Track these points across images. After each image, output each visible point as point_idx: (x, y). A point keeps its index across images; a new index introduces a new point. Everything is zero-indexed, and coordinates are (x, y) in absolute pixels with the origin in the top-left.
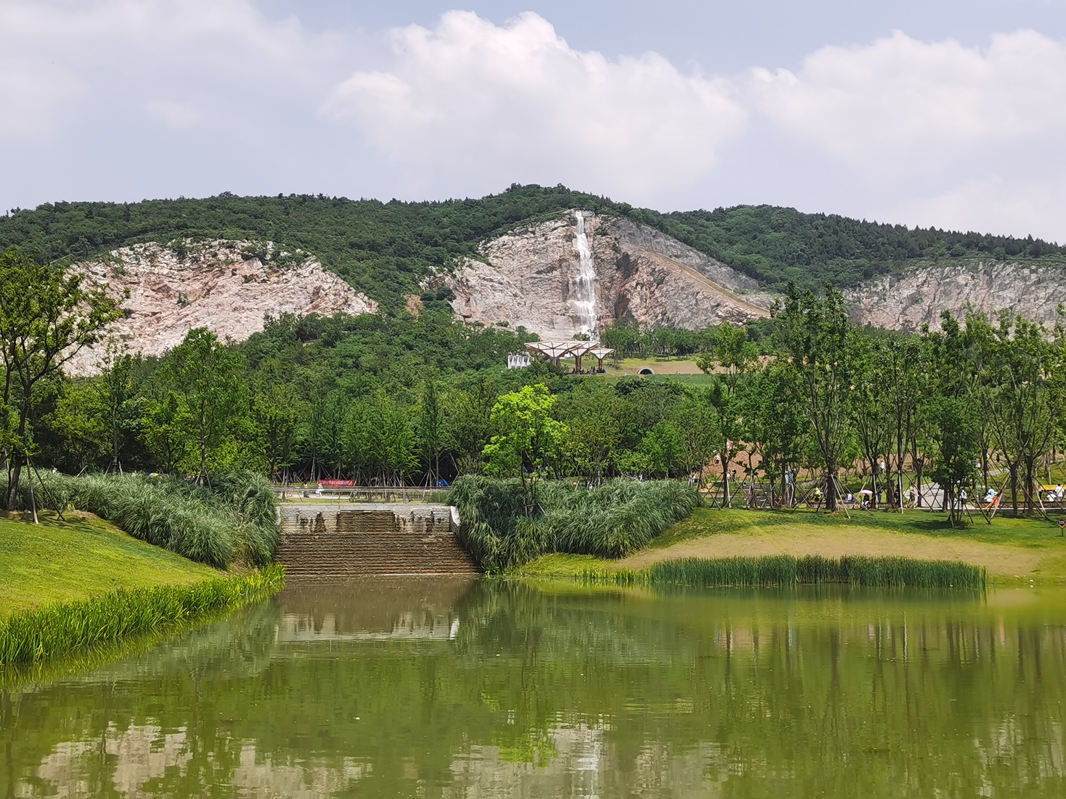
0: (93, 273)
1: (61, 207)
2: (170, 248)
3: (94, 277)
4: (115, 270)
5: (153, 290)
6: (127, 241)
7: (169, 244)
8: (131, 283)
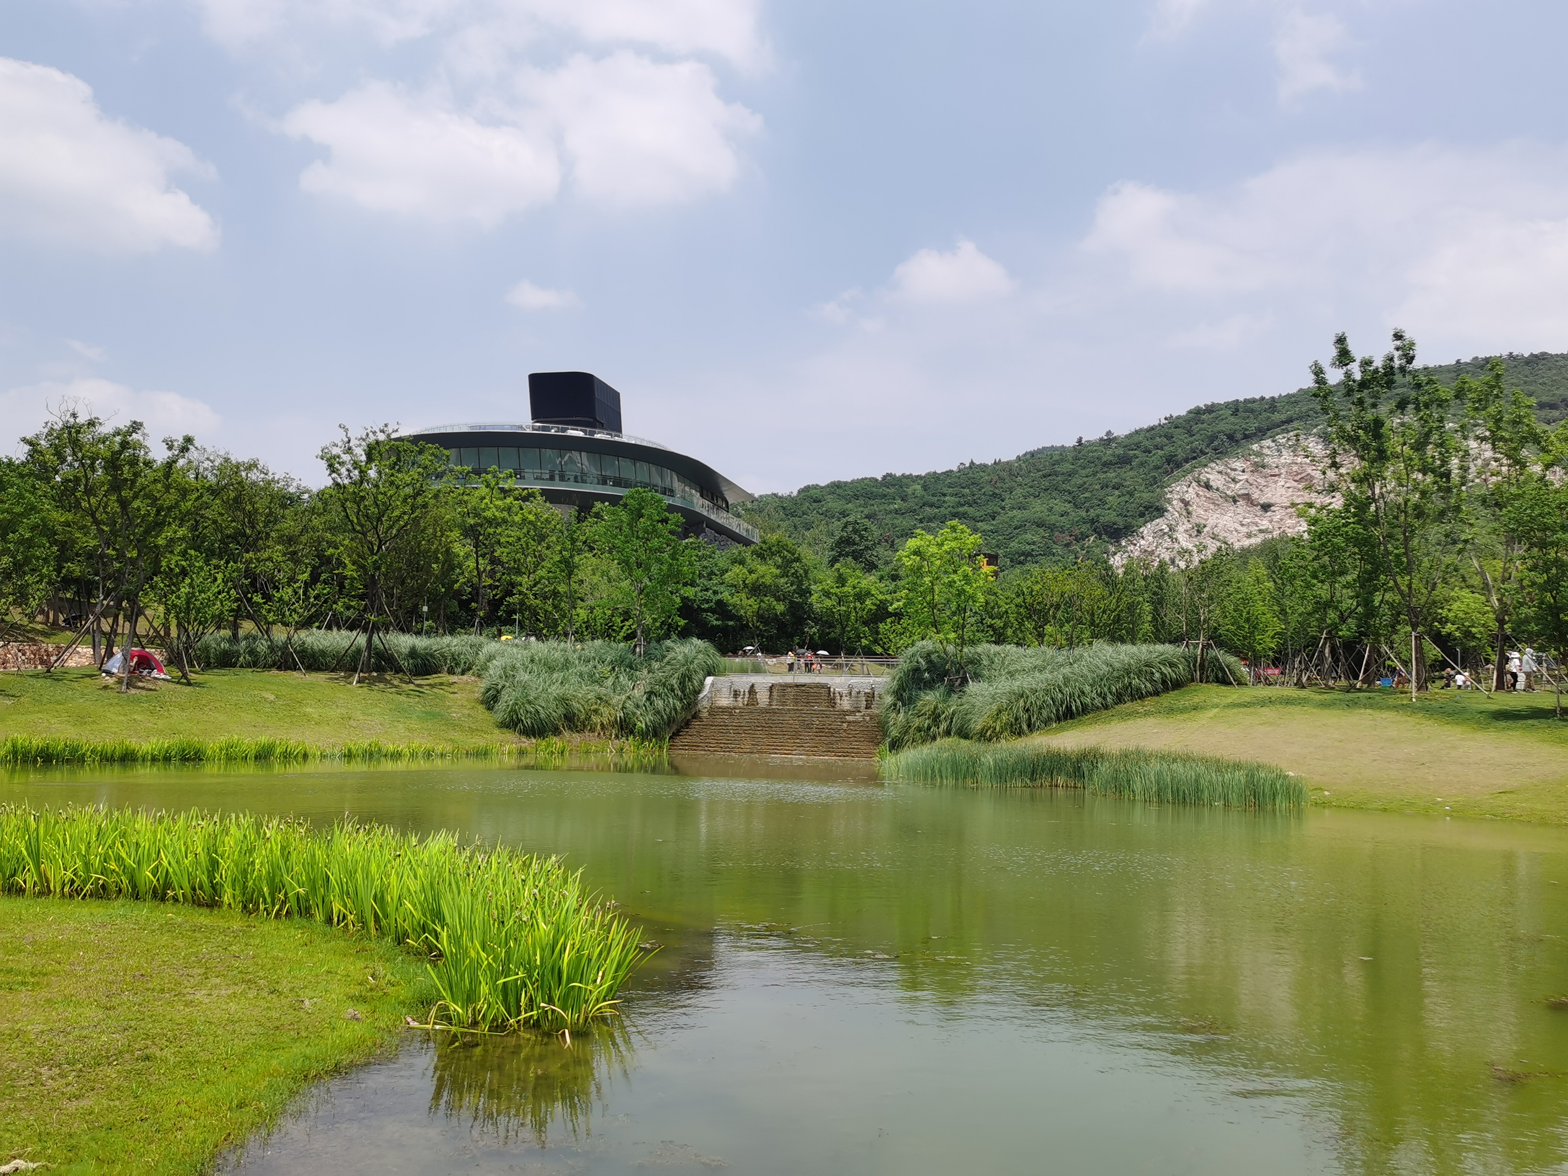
0: (1232, 469)
1: (1211, 409)
2: (1315, 434)
3: (1233, 474)
4: (1256, 464)
5: (1295, 481)
6: (1269, 433)
7: (1315, 430)
8: (1272, 476)
